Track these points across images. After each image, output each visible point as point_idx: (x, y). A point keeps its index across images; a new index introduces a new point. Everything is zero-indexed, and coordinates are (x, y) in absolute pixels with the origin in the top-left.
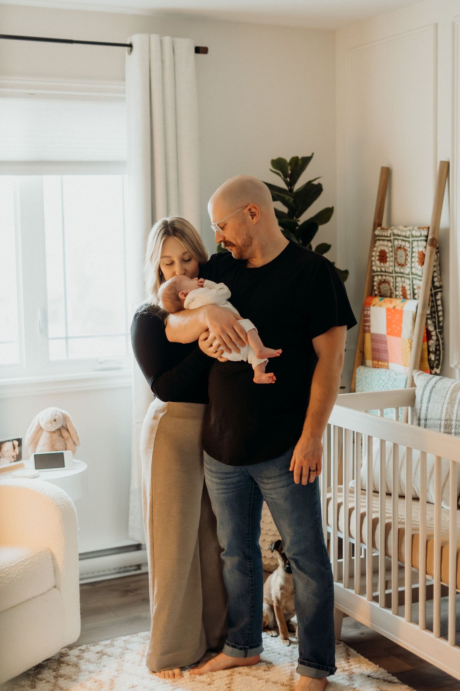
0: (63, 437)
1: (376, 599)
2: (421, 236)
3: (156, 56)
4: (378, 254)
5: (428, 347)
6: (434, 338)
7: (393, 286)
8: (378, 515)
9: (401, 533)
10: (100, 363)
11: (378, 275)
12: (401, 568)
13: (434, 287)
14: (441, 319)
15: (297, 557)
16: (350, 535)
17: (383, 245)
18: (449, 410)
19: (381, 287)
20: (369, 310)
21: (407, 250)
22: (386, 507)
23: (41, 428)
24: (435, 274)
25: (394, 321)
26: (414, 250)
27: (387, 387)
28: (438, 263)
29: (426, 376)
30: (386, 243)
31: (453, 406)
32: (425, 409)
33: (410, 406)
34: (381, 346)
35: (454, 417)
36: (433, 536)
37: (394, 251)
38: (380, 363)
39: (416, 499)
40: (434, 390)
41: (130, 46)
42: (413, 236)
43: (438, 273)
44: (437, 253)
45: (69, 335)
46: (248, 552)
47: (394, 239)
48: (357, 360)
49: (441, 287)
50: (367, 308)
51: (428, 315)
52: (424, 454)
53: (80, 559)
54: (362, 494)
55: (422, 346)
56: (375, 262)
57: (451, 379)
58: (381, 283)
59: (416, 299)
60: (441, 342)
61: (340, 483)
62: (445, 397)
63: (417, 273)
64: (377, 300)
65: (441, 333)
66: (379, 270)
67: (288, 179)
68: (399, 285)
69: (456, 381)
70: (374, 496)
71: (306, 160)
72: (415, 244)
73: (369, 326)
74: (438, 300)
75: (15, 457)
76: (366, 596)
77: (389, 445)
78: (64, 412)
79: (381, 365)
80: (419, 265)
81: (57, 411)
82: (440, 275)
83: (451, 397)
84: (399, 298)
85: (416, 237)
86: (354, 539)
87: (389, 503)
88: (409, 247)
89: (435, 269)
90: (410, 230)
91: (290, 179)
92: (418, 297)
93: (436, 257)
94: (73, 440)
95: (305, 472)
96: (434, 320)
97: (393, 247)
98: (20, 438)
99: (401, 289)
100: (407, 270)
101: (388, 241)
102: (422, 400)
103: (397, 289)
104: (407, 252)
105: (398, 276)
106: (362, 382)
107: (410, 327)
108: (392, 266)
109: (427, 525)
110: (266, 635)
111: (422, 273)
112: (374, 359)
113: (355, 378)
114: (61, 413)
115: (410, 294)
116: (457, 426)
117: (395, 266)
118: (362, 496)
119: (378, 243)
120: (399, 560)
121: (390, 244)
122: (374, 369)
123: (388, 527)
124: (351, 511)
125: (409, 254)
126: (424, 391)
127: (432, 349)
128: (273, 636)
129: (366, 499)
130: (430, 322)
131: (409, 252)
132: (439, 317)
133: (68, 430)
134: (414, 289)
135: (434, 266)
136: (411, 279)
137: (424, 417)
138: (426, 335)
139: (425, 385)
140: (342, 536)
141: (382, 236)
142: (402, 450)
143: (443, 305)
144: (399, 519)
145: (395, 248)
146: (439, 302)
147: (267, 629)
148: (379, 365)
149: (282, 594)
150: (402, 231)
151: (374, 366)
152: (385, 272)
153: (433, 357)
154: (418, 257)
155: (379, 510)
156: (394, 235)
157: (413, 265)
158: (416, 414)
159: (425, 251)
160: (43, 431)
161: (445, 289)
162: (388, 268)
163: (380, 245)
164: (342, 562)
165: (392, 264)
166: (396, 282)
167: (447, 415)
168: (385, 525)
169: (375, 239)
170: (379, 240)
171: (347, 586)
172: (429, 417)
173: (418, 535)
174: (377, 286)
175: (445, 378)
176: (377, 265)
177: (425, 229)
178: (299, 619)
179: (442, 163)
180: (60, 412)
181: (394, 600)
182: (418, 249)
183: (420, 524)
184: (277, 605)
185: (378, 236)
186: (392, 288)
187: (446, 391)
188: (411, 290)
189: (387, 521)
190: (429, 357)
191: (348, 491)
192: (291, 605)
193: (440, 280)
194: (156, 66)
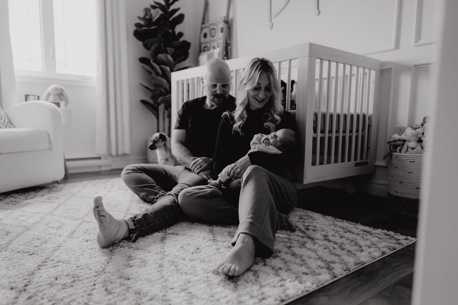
0: (61, 98)
2: (222, 21)
4: (203, 35)
11: (203, 44)
13: (227, 44)
23: (50, 93)
26: (218, 28)
28: (229, 33)
49: (229, 44)
50: (199, 57)
51: (225, 54)
58: (205, 47)
59: (219, 48)
63: (220, 37)
72: (219, 25)
74: (228, 49)
80: (221, 33)
82: (229, 38)
84: (212, 49)
89: (227, 35)
90: (217, 20)
92: (221, 46)
93: (228, 29)
100: (215, 38)
105: (211, 42)
121: (208, 29)
125: (216, 30)
134: (218, 45)
136: (217, 41)
141: (205, 27)
143: (231, 51)
145: (211, 30)
150: (213, 22)
152: (206, 42)
154: (220, 30)
156: (210, 24)
157: (218, 34)
159: (224, 26)
162: (208, 40)
163: (204, 31)
165: (209, 37)
166: (211, 45)
169: (202, 29)
174: (203, 48)
176: (203, 40)
177: (223, 18)
180: (59, 86)
186: (209, 47)
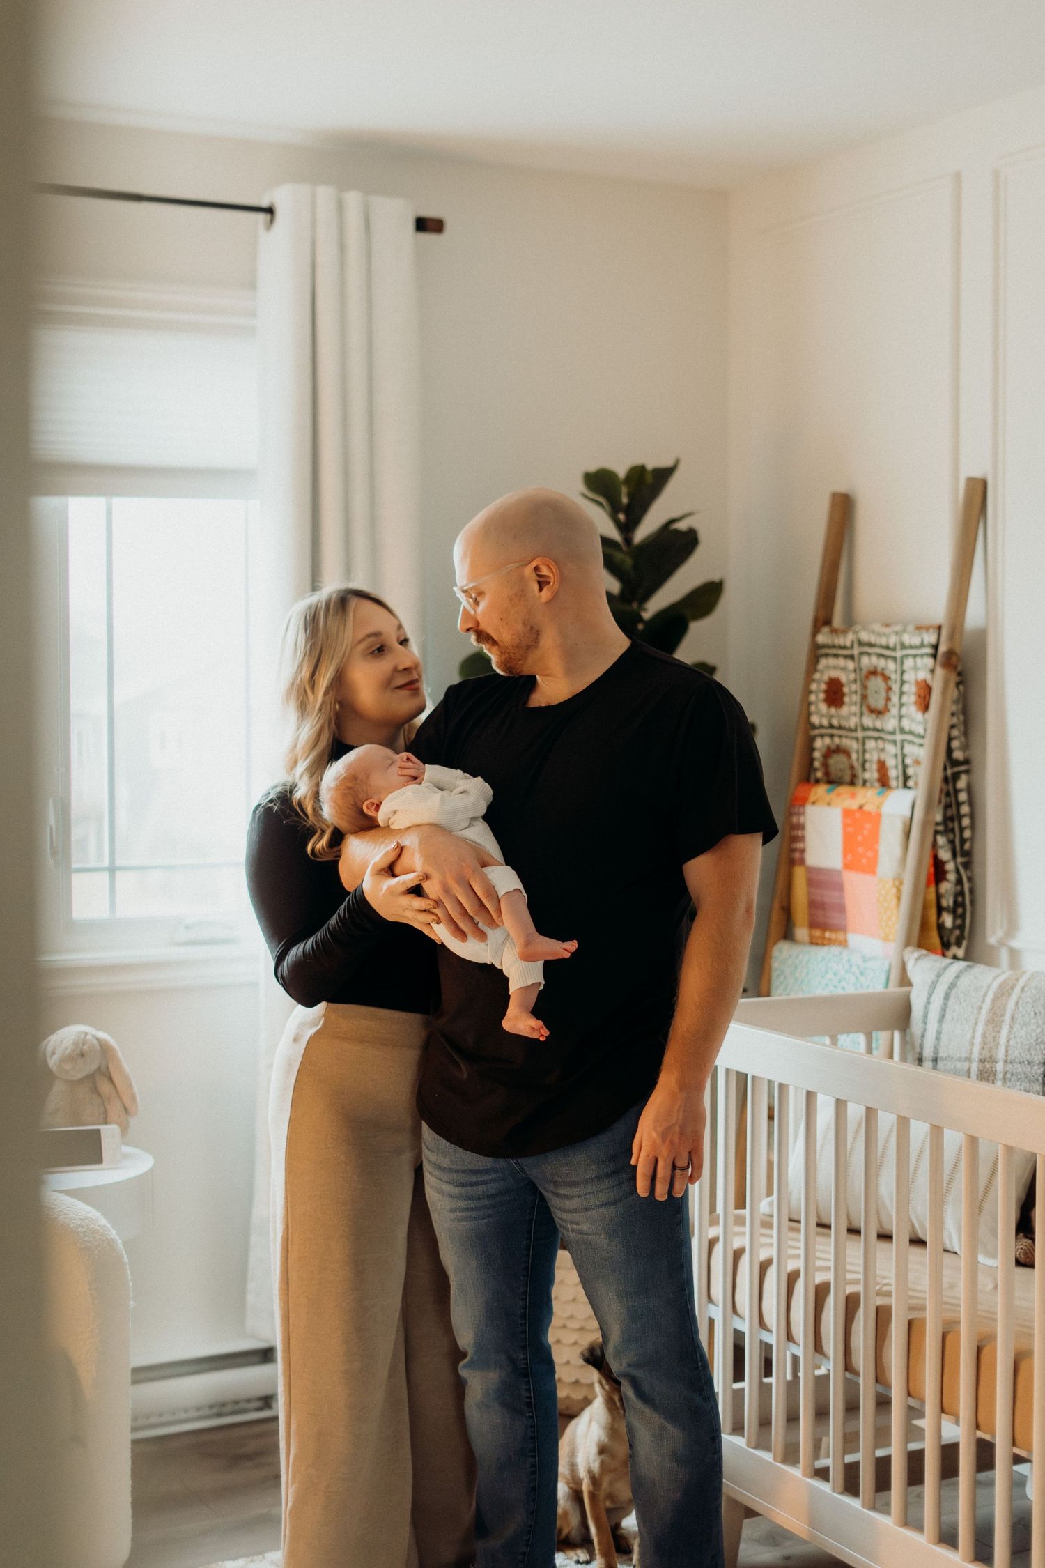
1: (822, 1474)
2: (922, 645)
3: (326, 235)
4: (823, 687)
5: (939, 897)
6: (952, 877)
7: (858, 759)
8: (829, 1276)
9: (882, 1317)
10: (187, 928)
11: (822, 736)
12: (883, 1403)
13: (951, 761)
14: (967, 834)
15: (638, 1373)
16: (762, 1324)
17: (835, 668)
18: (989, 1039)
19: (832, 761)
20: (803, 813)
21: (889, 678)
22: (848, 1260)
23: (48, 1073)
24: (955, 732)
25: (860, 838)
26: (906, 677)
27: (843, 988)
28: (960, 706)
29: (936, 961)
30: (841, 662)
31: (996, 1029)
32: (934, 1035)
33: (896, 1029)
34: (829, 896)
35: (1001, 1054)
36: (958, 1322)
37: (861, 681)
38: (827, 934)
39: (918, 1242)
40: (954, 991)
41: (270, 211)
42: (903, 646)
43: (959, 731)
44: (958, 684)
45: (118, 863)
46: (524, 1359)
47: (861, 654)
48: (775, 929)
49: (967, 762)
50: (796, 810)
51: (937, 824)
52: (937, 1132)
53: (134, 1382)
54: (791, 1229)
55: (926, 894)
56: (817, 707)
57: (992, 968)
58: (830, 752)
59: (909, 788)
60: (966, 886)
61: (741, 1203)
62: (980, 1008)
63: (912, 729)
64: (821, 790)
65: (967, 865)
66: (825, 722)
67: (622, 517)
68: (872, 757)
69: (1003, 972)
70: (818, 1234)
71: (663, 475)
72: (909, 663)
73: (803, 851)
74: (961, 790)
76: (799, 1468)
77: (855, 1112)
78: (102, 1035)
79: (830, 939)
80: (918, 709)
81: (86, 1034)
82: (966, 733)
83: (993, 1007)
84: (872, 786)
85: (911, 647)
86: (771, 1332)
87: (855, 1251)
88: (896, 672)
89: (955, 720)
90: (897, 633)
91: (627, 515)
92: (916, 784)
93: (956, 693)
94: (121, 1100)
95: (664, 1171)
96: (951, 836)
97: (858, 671)
99: (875, 767)
100: (890, 723)
101: (846, 657)
102: (925, 1016)
103: (867, 765)
104: (890, 683)
105: (869, 738)
106: (785, 977)
107: (897, 850)
108: (855, 714)
109: (945, 1299)
110: (565, 1560)
111: (925, 730)
112: (813, 925)
113: (770, 968)
114: (98, 1039)
115: (897, 778)
116: (1008, 1075)
117: (862, 714)
118: (791, 1235)
119: (823, 663)
120: (877, 1380)
121: (851, 665)
122: (814, 949)
123: (851, 1305)
124: (764, 1267)
125: (896, 687)
126: (930, 995)
127: (948, 903)
128: (581, 1560)
129: (799, 1241)
130: (941, 840)
131: (896, 682)
132: (962, 830)
133: (111, 1079)
134: (905, 767)
135: (953, 714)
136: (899, 744)
137: (932, 1054)
138: (932, 870)
139: (932, 983)
140: (744, 1327)
141: (834, 647)
142: (886, 1121)
143: (971, 802)
144: (878, 1284)
145: (864, 672)
146: (963, 797)
147: (567, 1544)
148: (824, 938)
149: (602, 1463)
150: (879, 634)
151: (814, 941)
152: (840, 728)
153: (948, 920)
154: (916, 694)
155: (831, 1264)
156: (861, 643)
157: (904, 711)
158: (913, 1048)
159: (932, 678)
160: (52, 1080)
161: (976, 765)
162: (847, 718)
163: (827, 667)
164: (742, 1390)
165: (855, 709)
166: (864, 751)
167: (983, 1048)
168: (845, 1298)
169: (816, 653)
170: (827, 655)
171: (753, 1444)
172: (942, 1054)
173: (923, 1321)
174: (822, 759)
175: (978, 965)
176: (821, 713)
177: (931, 630)
178: (641, 1519)
179: (971, 481)
180: (94, 1036)
181: (866, 1478)
182: (916, 675)
183: (927, 1296)
184: (591, 1488)
185: (824, 646)
186: (856, 764)
187: (982, 994)
188: (900, 767)
189: (850, 1290)
190: (941, 921)
191: (757, 1223)
192: (624, 1491)
193: (965, 747)
194: (327, 257)
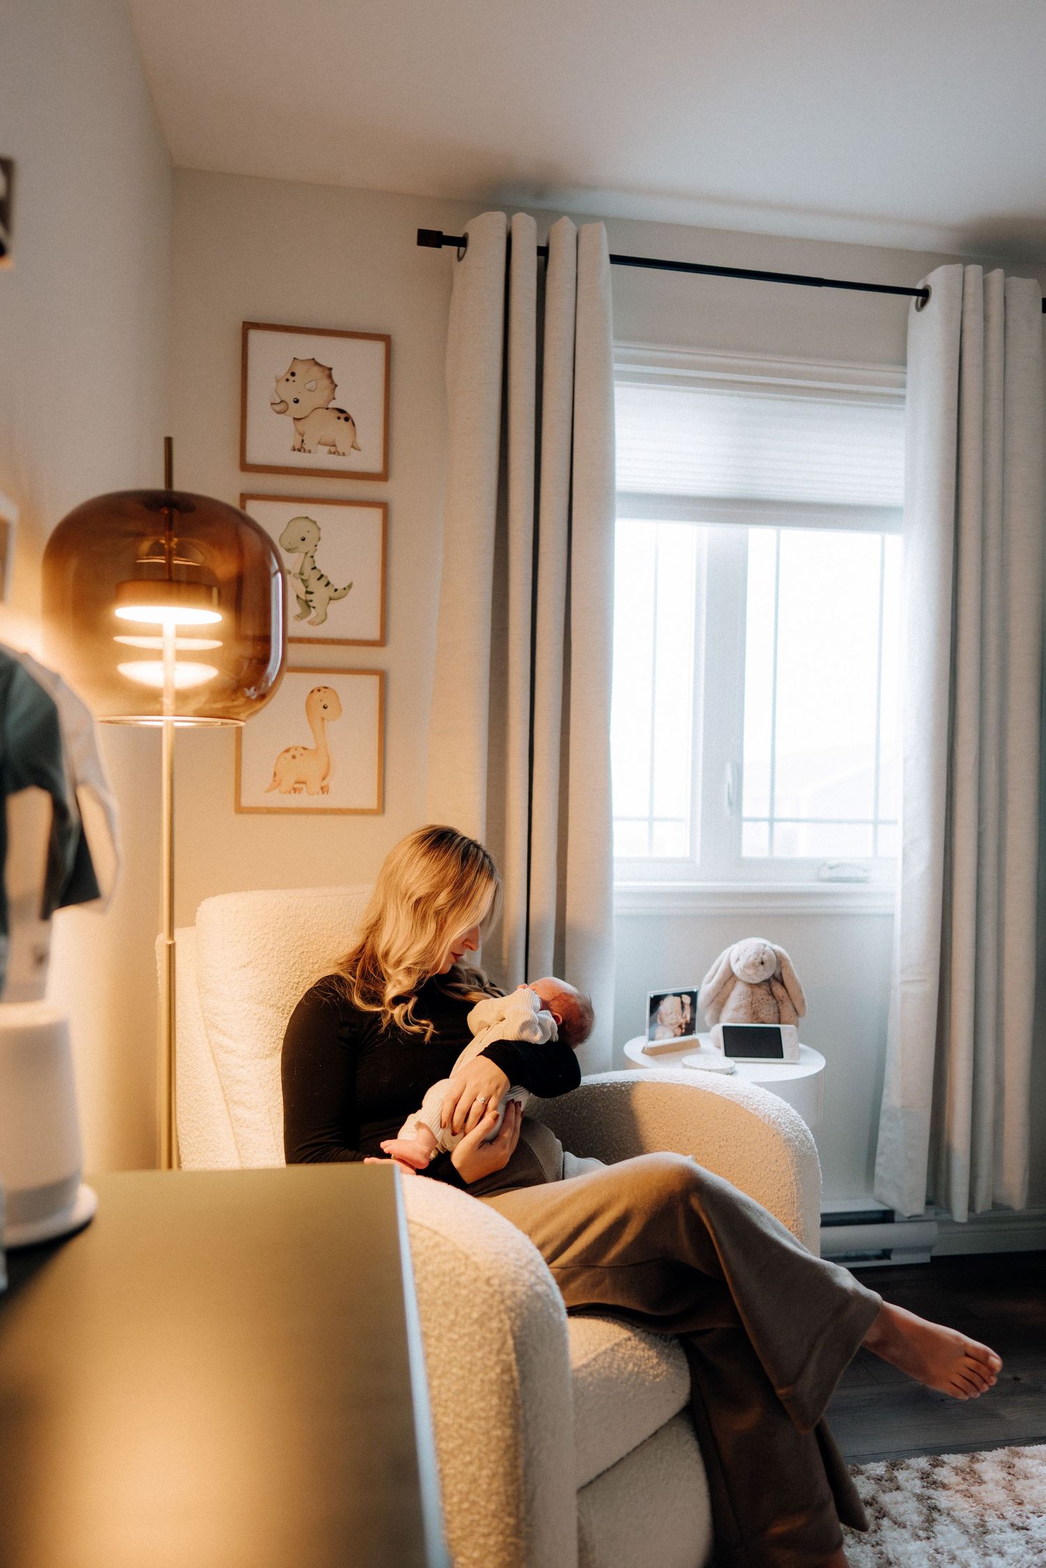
0: (774, 997)
3: (973, 302)
10: (831, 868)
23: (733, 975)
41: (925, 291)
45: (776, 816)
75: (684, 1026)
78: (777, 948)
81: (765, 946)
94: (793, 1004)
98: (695, 990)
114: (774, 951)
133: (783, 984)
160: (735, 982)
180: (771, 948)
194: (973, 322)
